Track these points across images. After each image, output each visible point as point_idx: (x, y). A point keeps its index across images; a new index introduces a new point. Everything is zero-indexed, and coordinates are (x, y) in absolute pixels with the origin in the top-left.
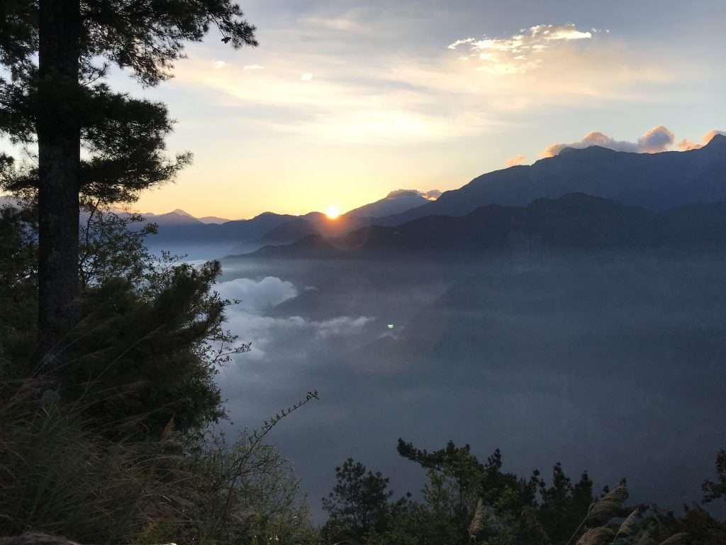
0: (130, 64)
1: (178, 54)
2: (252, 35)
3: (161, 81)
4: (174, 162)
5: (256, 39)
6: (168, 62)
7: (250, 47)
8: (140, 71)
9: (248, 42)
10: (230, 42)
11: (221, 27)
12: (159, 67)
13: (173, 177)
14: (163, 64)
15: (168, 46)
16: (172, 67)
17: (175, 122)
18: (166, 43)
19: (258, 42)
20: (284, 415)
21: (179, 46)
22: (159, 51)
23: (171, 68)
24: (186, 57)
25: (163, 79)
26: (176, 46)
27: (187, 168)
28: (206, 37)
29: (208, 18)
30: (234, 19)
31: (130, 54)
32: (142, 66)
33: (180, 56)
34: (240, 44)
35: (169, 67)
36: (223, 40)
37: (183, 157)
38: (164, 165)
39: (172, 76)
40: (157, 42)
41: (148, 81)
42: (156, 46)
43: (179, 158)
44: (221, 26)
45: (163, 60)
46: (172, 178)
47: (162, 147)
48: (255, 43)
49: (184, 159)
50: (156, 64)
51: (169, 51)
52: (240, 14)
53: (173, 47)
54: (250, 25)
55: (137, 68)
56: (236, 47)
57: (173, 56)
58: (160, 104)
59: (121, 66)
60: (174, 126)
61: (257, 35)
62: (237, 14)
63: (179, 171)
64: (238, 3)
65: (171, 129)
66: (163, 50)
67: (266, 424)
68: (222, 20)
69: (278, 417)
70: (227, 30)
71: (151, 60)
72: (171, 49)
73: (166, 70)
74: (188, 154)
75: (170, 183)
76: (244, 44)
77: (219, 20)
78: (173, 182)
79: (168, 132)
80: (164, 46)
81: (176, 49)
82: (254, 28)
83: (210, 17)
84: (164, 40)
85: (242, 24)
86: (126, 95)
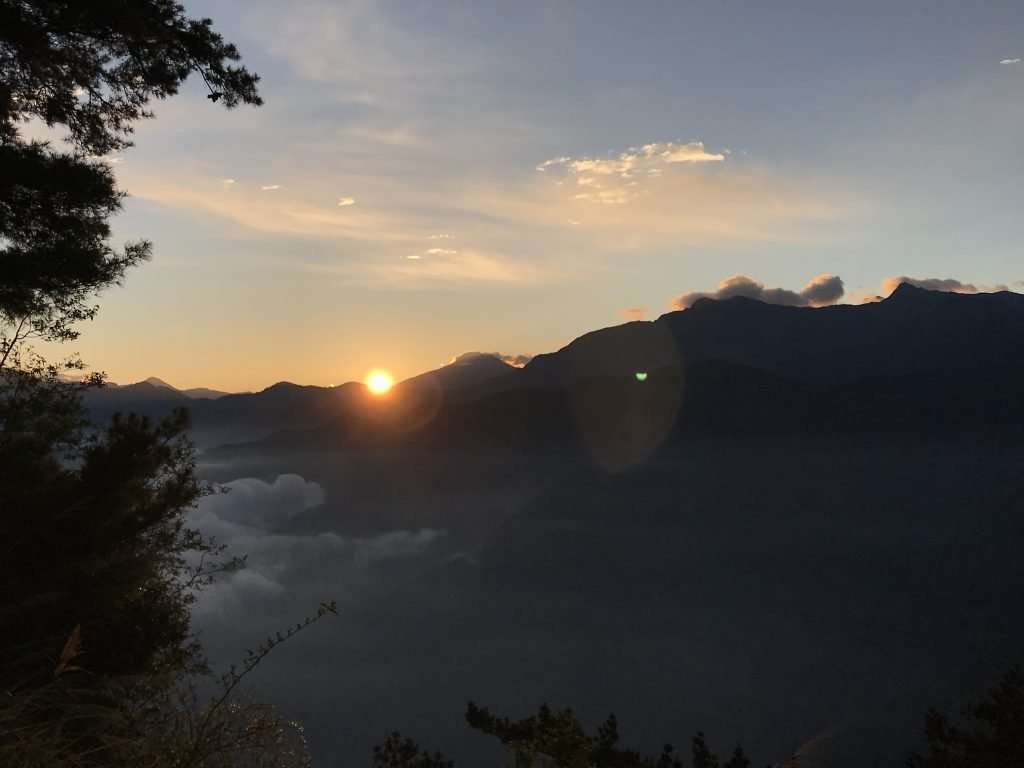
0: (62, 119)
1: (139, 111)
2: (254, 90)
3: (114, 150)
4: (121, 253)
5: (259, 94)
6: (124, 123)
7: (250, 107)
8: (80, 132)
9: (248, 99)
10: (220, 100)
11: (208, 77)
12: (110, 130)
13: (118, 276)
14: (117, 127)
15: (125, 99)
16: (131, 130)
17: (125, 195)
18: (122, 94)
19: (263, 100)
20: (280, 640)
21: (141, 98)
22: (112, 107)
23: (129, 133)
24: (152, 115)
25: (117, 148)
26: (138, 99)
27: (141, 263)
28: (183, 87)
29: (188, 63)
30: (227, 63)
31: (65, 106)
32: (83, 125)
33: (143, 114)
34: (235, 102)
35: (125, 131)
36: (209, 97)
37: (136, 249)
38: (109, 257)
39: (130, 145)
40: (106, 91)
41: (91, 147)
42: (106, 99)
43: (129, 250)
44: (207, 75)
45: (117, 120)
46: (118, 278)
47: (105, 231)
48: (258, 102)
49: (139, 251)
50: (106, 125)
51: (127, 106)
52: (237, 57)
53: (133, 100)
54: (251, 73)
55: (73, 127)
56: (229, 105)
57: (134, 114)
58: (101, 165)
59: (49, 123)
60: (123, 200)
61: (261, 89)
62: (230, 57)
63: (129, 270)
64: (234, 42)
65: (118, 205)
66: (117, 105)
67: (251, 653)
68: (209, 67)
69: (271, 644)
70: (217, 82)
71: (96, 117)
72: (130, 103)
73: (121, 135)
74: (145, 244)
75: (113, 287)
76: (241, 102)
77: (204, 67)
78: (118, 283)
79: (113, 209)
80: (120, 100)
81: (137, 103)
82: (256, 79)
83: (192, 62)
84: (119, 89)
85: (238, 72)
86: (46, 144)
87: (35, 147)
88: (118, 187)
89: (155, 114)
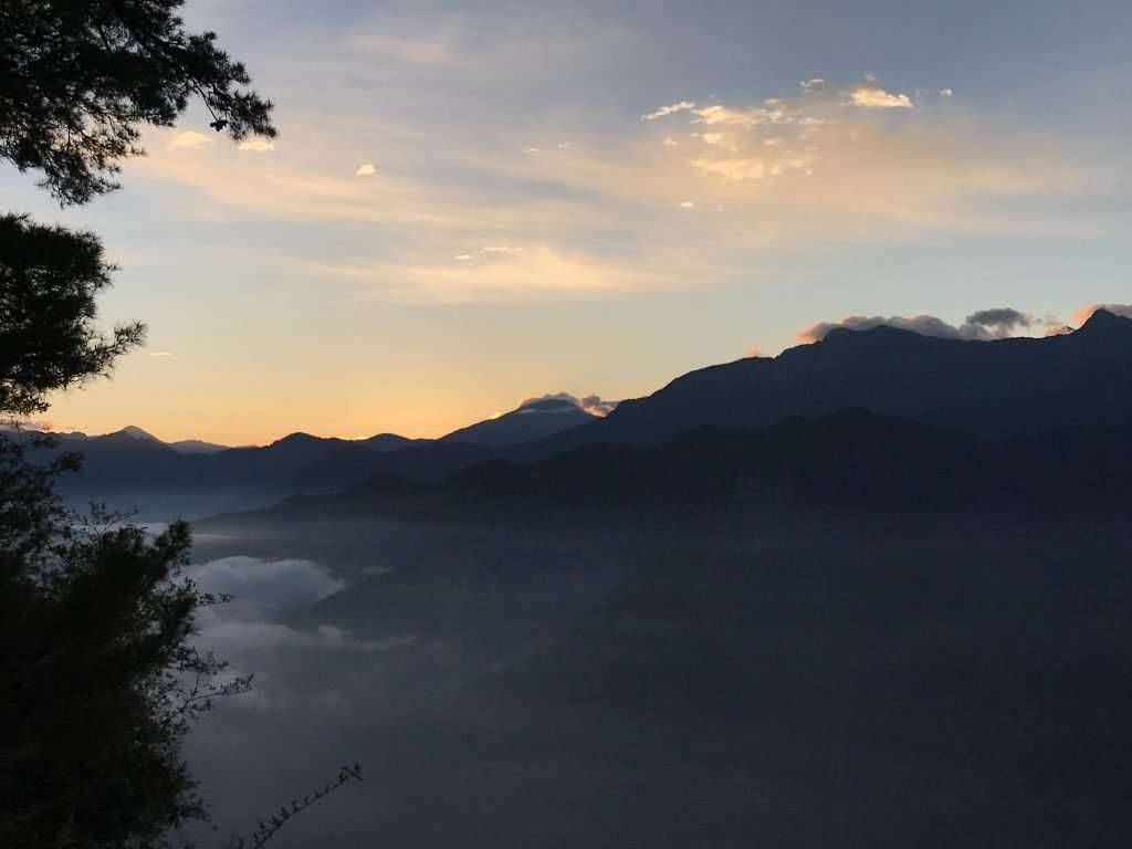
0: (38, 163)
1: (128, 147)
2: (266, 118)
3: (97, 194)
4: (111, 340)
5: (273, 124)
6: (109, 161)
7: (262, 139)
8: (58, 176)
9: (260, 130)
10: (226, 129)
11: (211, 102)
12: (93, 170)
13: (106, 367)
14: (102, 165)
15: (111, 133)
16: (117, 170)
17: (115, 268)
18: (108, 127)
19: (277, 130)
20: (296, 810)
21: (131, 133)
22: (94, 142)
23: (115, 173)
24: (143, 153)
25: (101, 191)
26: (126, 133)
27: (133, 351)
28: (180, 119)
29: (187, 85)
30: (234, 87)
31: (40, 146)
32: (62, 167)
33: (133, 151)
34: (244, 133)
35: (111, 170)
36: (212, 125)
37: (127, 332)
38: (92, 344)
39: (117, 187)
40: (90, 124)
41: (70, 194)
42: (88, 132)
43: (119, 334)
44: (210, 99)
45: (100, 157)
46: (106, 369)
47: (90, 312)
48: (272, 133)
49: (130, 335)
50: (87, 165)
51: (113, 141)
52: (246, 81)
53: (120, 135)
54: (263, 100)
55: (50, 170)
56: (236, 137)
57: (121, 151)
58: (88, 235)
59: (22, 167)
60: (112, 275)
61: (275, 119)
62: (239, 80)
63: (117, 358)
64: (243, 62)
65: (107, 280)
66: (102, 139)
67: (263, 827)
68: (211, 90)
69: (286, 815)
70: (222, 108)
71: (78, 157)
72: (117, 138)
73: (106, 175)
74: (138, 326)
75: (100, 378)
76: (251, 133)
77: (206, 90)
78: (106, 375)
79: (100, 285)
80: (104, 133)
81: (125, 138)
82: (270, 106)
83: (191, 83)
84: (103, 121)
85: (247, 98)
86: (24, 217)
87: (12, 219)
88: (107, 258)
89: (147, 151)
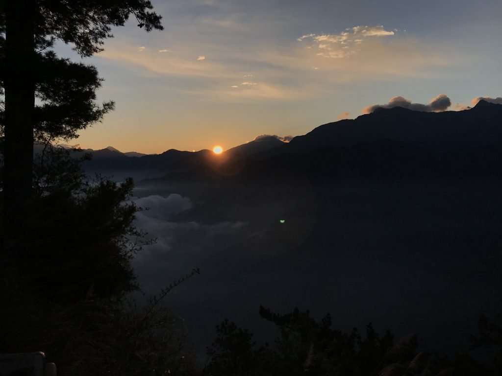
0: (72, 41)
1: (107, 34)
2: (159, 23)
4: (102, 108)
5: (162, 25)
6: (100, 40)
7: (158, 31)
8: (80, 45)
9: (157, 27)
10: (144, 27)
11: (138, 16)
12: (93, 43)
14: (97, 42)
15: (100, 29)
16: (103, 43)
17: (103, 80)
18: (98, 26)
19: (164, 27)
21: (107, 28)
22: (94, 32)
23: (102, 44)
24: (112, 36)
25: (96, 52)
27: (110, 111)
28: (127, 23)
29: (128, 9)
30: (147, 10)
31: (73, 34)
32: (81, 42)
33: (108, 36)
34: (151, 28)
35: (100, 43)
36: (138, 25)
37: (108, 105)
38: (95, 110)
39: (103, 50)
40: (92, 26)
41: (85, 52)
42: (91, 28)
43: (104, 105)
45: (96, 38)
46: (100, 119)
47: (94, 97)
48: (161, 28)
49: (109, 106)
50: (91, 41)
51: (101, 32)
52: (151, 7)
53: (103, 29)
54: (158, 15)
55: (77, 43)
56: (148, 30)
57: (104, 36)
58: (92, 67)
59: (66, 42)
60: (101, 82)
61: (163, 22)
62: (148, 7)
63: (105, 115)
65: (100, 85)
66: (96, 31)
67: (163, 291)
68: (138, 11)
69: (171, 287)
70: (142, 19)
71: (87, 38)
72: (102, 31)
73: (98, 45)
74: (112, 103)
75: (98, 122)
76: (153, 29)
77: (136, 12)
78: (100, 121)
79: (97, 87)
80: (97, 29)
81: (105, 30)
82: (160, 17)
83: (130, 9)
84: (97, 24)
85: (152, 14)
86: (68, 60)
87: (63, 60)
88: (99, 76)
89: (114, 36)
